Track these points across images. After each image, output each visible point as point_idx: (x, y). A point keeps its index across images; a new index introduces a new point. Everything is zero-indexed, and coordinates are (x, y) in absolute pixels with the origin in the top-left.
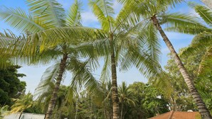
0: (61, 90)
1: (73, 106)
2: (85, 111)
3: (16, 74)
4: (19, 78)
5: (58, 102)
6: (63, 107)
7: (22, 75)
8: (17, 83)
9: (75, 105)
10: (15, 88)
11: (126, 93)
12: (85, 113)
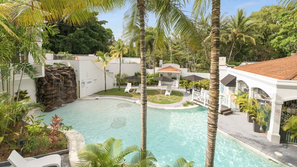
0: (148, 33)
1: (165, 49)
2: (181, 52)
3: (98, 22)
4: (103, 25)
5: (149, 46)
6: (156, 50)
7: (104, 22)
8: (103, 31)
9: (167, 48)
10: (104, 36)
11: (242, 27)
12: (181, 55)
